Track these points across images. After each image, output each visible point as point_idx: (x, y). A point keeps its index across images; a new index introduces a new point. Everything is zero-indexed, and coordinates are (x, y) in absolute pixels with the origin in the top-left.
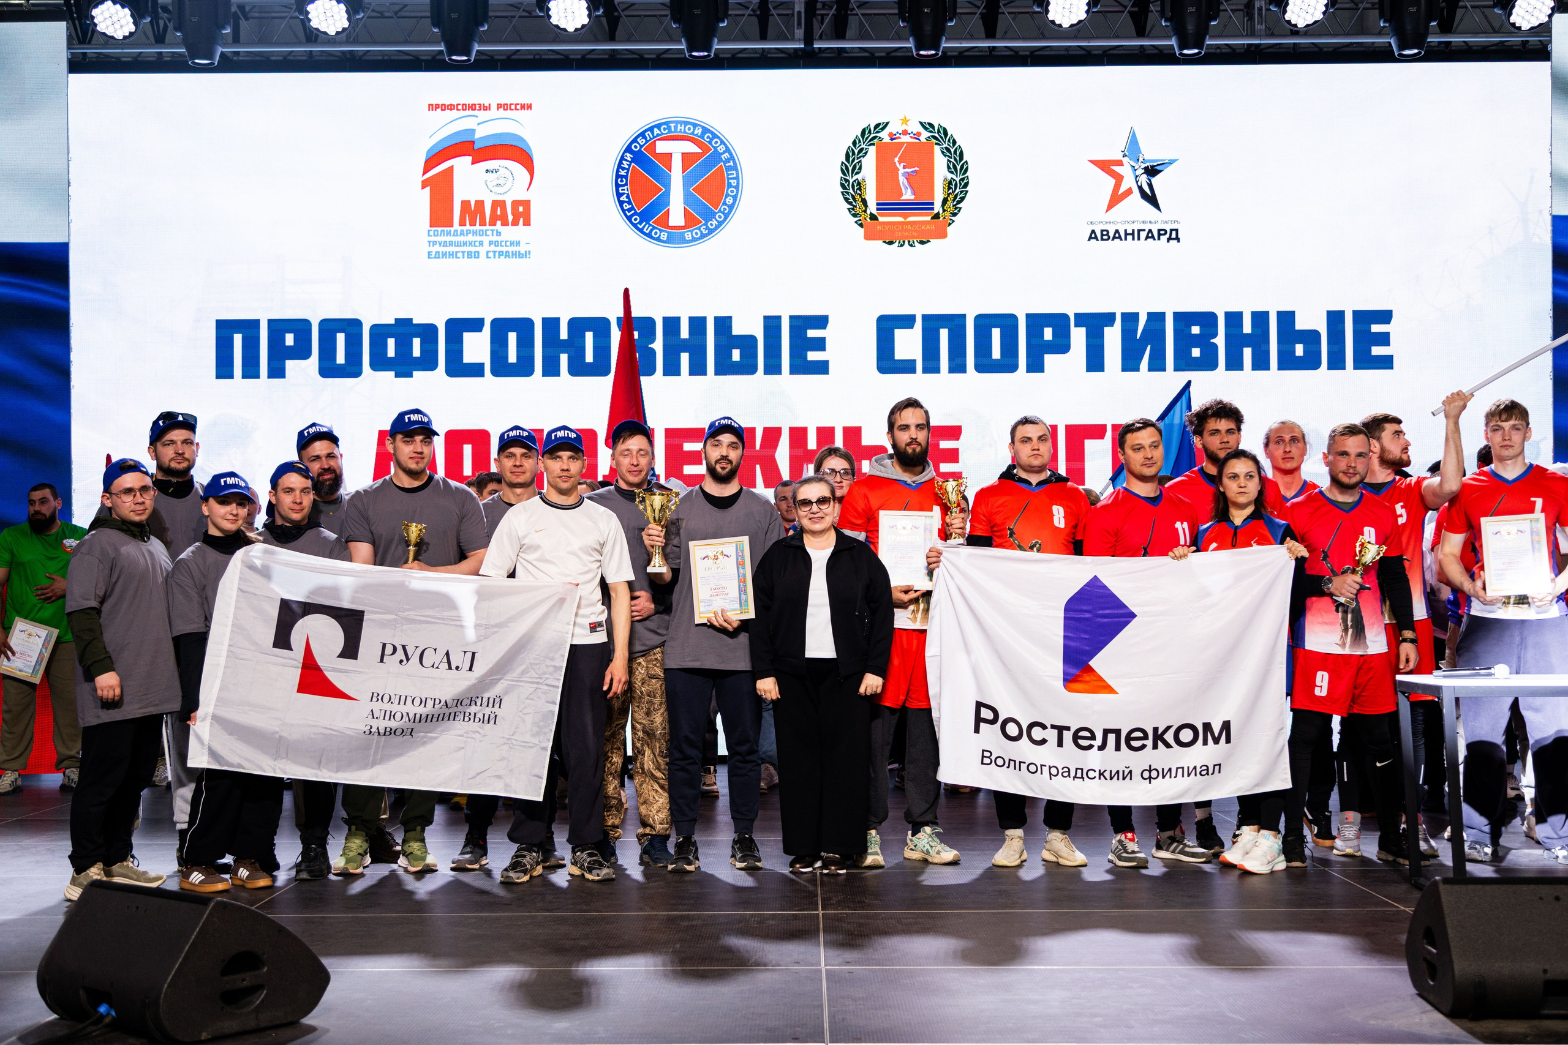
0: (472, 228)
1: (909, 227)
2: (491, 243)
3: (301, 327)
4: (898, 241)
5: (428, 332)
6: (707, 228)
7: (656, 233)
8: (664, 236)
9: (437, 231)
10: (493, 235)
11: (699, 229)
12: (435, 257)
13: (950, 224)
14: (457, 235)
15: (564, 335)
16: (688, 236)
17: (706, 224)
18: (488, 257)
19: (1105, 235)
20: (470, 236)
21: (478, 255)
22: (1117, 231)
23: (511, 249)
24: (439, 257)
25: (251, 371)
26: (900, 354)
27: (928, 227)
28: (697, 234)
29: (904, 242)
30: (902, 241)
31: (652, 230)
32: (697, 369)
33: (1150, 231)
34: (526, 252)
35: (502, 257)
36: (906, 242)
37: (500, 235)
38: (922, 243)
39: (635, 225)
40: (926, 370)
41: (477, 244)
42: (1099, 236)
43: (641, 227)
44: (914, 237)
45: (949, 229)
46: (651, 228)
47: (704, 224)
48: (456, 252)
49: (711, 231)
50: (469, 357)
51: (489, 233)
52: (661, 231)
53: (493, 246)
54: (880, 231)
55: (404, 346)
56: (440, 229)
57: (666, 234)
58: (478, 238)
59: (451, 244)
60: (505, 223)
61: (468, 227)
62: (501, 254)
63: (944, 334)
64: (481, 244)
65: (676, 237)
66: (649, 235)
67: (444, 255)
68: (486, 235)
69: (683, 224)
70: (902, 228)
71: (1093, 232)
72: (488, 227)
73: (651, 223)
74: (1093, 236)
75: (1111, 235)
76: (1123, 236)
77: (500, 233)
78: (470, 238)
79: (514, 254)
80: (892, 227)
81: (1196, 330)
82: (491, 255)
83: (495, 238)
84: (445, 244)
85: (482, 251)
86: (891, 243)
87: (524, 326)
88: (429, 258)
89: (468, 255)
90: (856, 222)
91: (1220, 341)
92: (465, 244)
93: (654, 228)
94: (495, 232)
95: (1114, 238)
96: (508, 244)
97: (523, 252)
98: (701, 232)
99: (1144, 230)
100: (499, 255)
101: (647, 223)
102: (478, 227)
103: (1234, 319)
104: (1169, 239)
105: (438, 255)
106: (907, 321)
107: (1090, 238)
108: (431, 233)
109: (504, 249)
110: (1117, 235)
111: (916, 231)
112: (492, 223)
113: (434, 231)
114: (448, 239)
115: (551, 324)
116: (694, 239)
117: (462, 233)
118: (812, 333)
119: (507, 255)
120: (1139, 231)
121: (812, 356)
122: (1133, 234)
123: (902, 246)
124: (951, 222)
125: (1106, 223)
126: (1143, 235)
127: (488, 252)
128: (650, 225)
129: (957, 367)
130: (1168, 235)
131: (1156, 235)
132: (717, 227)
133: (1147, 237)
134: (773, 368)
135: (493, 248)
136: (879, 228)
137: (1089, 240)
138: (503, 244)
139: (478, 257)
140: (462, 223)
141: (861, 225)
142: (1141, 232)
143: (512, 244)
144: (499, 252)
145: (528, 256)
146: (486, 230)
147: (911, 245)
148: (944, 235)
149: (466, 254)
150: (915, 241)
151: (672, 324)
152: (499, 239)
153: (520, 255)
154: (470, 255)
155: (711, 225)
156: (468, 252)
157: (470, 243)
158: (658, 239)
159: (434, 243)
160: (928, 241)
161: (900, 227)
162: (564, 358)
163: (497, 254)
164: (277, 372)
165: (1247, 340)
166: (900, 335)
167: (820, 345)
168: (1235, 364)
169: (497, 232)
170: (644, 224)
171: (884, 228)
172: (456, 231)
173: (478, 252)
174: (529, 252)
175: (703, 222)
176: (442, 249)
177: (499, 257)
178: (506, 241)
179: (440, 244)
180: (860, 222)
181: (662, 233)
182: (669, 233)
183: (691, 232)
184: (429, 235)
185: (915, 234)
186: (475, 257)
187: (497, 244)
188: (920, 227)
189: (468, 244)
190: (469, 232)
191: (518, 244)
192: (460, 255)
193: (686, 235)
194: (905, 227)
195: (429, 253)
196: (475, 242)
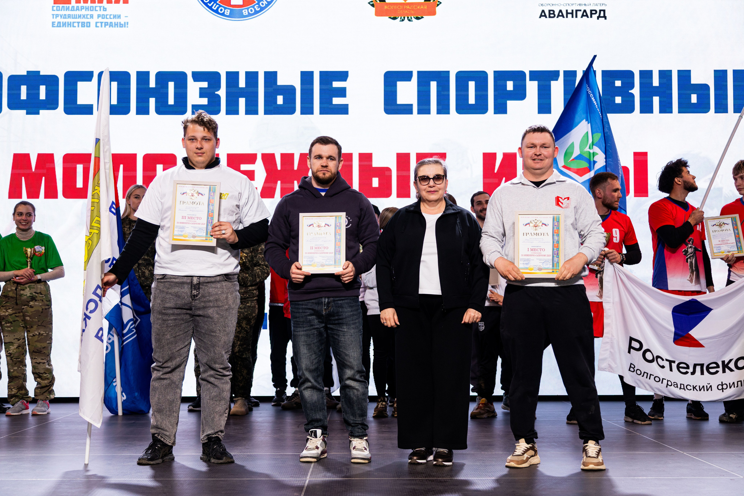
0: (85, 5)
1: (408, 7)
2: (99, 16)
4: (400, 17)
5: (52, 82)
6: (259, 7)
7: (221, 10)
8: (227, 12)
9: (59, 7)
10: (100, 10)
11: (253, 7)
12: (57, 26)
13: (438, 5)
14: (74, 10)
15: (152, 84)
16: (245, 12)
17: (258, 4)
18: (96, 26)
19: (552, 14)
20: (84, 10)
22: (561, 11)
23: (114, 21)
24: (60, 26)
26: (401, 100)
27: (422, 7)
28: (251, 11)
29: (404, 18)
31: (218, 8)
32: (252, 110)
33: (585, 11)
34: (125, 23)
35: (107, 27)
36: (406, 18)
37: (106, 10)
38: (418, 18)
39: (206, 4)
40: (420, 112)
41: (89, 17)
42: (547, 14)
43: (210, 5)
44: (411, 15)
45: (438, 9)
46: (218, 6)
48: (73, 23)
49: (262, 9)
50: (81, 100)
51: (98, 9)
52: (225, 8)
53: (100, 18)
54: (387, 10)
55: (33, 93)
56: (61, 5)
57: (229, 11)
58: (90, 13)
59: (69, 16)
61: (82, 4)
62: (106, 24)
63: (433, 85)
64: (92, 16)
65: (236, 13)
66: (216, 11)
68: (96, 10)
69: (241, 4)
70: (403, 8)
71: (543, 11)
72: (97, 4)
73: (218, 2)
74: (543, 14)
75: (556, 14)
76: (565, 14)
78: (84, 12)
79: (116, 25)
80: (395, 7)
81: (618, 83)
82: (99, 24)
83: (102, 13)
84: (65, 17)
85: (93, 22)
86: (395, 18)
87: (123, 78)
88: (53, 26)
90: (369, 3)
91: (636, 91)
92: (80, 16)
93: (220, 6)
94: (102, 8)
95: (559, 16)
96: (112, 17)
97: (122, 23)
98: (255, 9)
99: (580, 10)
100: (105, 25)
101: (215, 2)
102: (89, 4)
103: (646, 75)
104: (598, 18)
105: (59, 25)
106: (406, 76)
107: (541, 16)
108: (55, 8)
109: (109, 21)
110: (561, 14)
111: (413, 10)
112: (100, 2)
113: (57, 7)
114: (67, 13)
115: (143, 76)
116: (250, 15)
117: (78, 9)
118: (336, 84)
119: (111, 25)
120: (577, 11)
121: (336, 101)
122: (572, 13)
123: (403, 20)
124: (438, 3)
125: (553, 5)
126: (580, 14)
127: (96, 23)
128: (217, 4)
129: (443, 109)
130: (598, 14)
131: (589, 14)
132: (267, 6)
133: (583, 16)
134: (307, 110)
135: (100, 20)
136: (386, 7)
137: (540, 17)
138: (108, 17)
139: (89, 26)
140: (78, 1)
141: (373, 5)
142: (578, 12)
143: (115, 17)
144: (105, 23)
145: (126, 26)
146: (96, 7)
147: (410, 20)
148: (434, 13)
149: (80, 24)
150: (412, 17)
151: (232, 77)
152: (105, 13)
153: (121, 25)
154: (83, 25)
155: (263, 4)
156: (82, 22)
157: (84, 16)
158: (223, 14)
159: (57, 16)
160: (422, 17)
161: (401, 7)
162: (152, 101)
163: (103, 24)
165: (656, 91)
166: (401, 85)
167: (342, 93)
168: (647, 108)
169: (104, 8)
170: (213, 3)
171: (390, 7)
172: (73, 7)
173: (89, 23)
174: (127, 23)
175: (257, 2)
176: (62, 20)
177: (105, 27)
178: (110, 15)
179: (61, 17)
180: (372, 3)
181: (226, 10)
182: (231, 10)
183: (248, 9)
184: (53, 10)
185: (413, 12)
186: (87, 26)
187: (104, 17)
188: (416, 7)
189: (82, 16)
190: (82, 8)
191: (119, 17)
192: (76, 24)
193: (243, 11)
194: (405, 7)
195: (53, 23)
196: (87, 15)
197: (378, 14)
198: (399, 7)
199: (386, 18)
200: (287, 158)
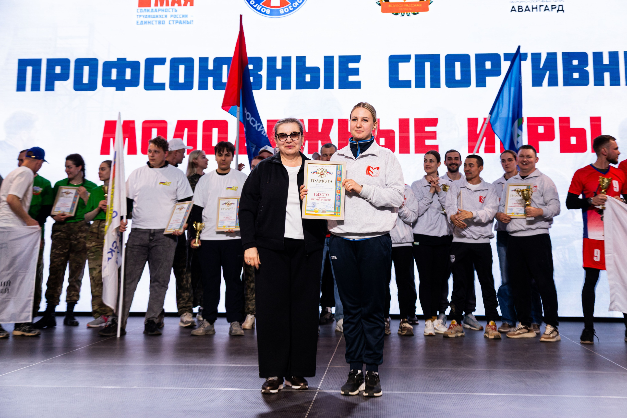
0: (162, 8)
1: (407, 5)
2: (171, 16)
3: (64, 63)
4: (400, 13)
5: (135, 65)
6: (293, 7)
7: (263, 10)
8: (268, 12)
9: (142, 9)
10: (173, 11)
11: (288, 7)
12: (141, 24)
13: (430, 3)
14: (153, 12)
15: (211, 66)
16: (282, 11)
17: (292, 5)
18: (170, 24)
19: (520, 8)
20: (160, 12)
21: (164, 23)
22: (527, 7)
23: (183, 19)
24: (142, 24)
25: (35, 87)
26: (402, 77)
27: (418, 5)
28: (286, 10)
29: (404, 14)
30: (403, 13)
31: (261, 8)
32: (286, 85)
33: (547, 6)
34: (191, 21)
35: (178, 24)
36: (405, 13)
37: (177, 12)
38: (414, 14)
39: (252, 6)
40: (417, 86)
41: (164, 16)
42: (517, 9)
43: (255, 6)
44: (409, 11)
45: (430, 6)
46: (261, 7)
47: (291, 5)
48: (152, 21)
49: (294, 9)
50: (157, 79)
51: (171, 10)
52: (266, 9)
53: (173, 18)
54: (390, 8)
55: (121, 73)
56: (143, 8)
57: (269, 10)
58: (164, 13)
59: (149, 16)
60: (180, 5)
61: (159, 7)
62: (177, 22)
63: (427, 65)
64: (166, 16)
65: (275, 12)
66: (260, 11)
67: (145, 23)
68: (169, 12)
69: (279, 5)
70: (403, 6)
71: (513, 7)
72: (170, 7)
73: (261, 4)
74: (513, 9)
75: (524, 9)
76: (531, 9)
77: (177, 10)
78: (160, 13)
79: (184, 22)
80: (397, 6)
81: (575, 62)
82: (171, 22)
83: (174, 13)
84: (146, 17)
85: (167, 20)
86: (397, 14)
87: (189, 62)
88: (137, 24)
89: (159, 22)
90: (377, 3)
91: (590, 68)
92: (157, 16)
93: (263, 7)
94: (174, 10)
95: (526, 10)
96: (181, 16)
97: (189, 21)
98: (289, 9)
99: (543, 6)
100: (176, 23)
101: (259, 4)
102: (164, 7)
103: (598, 56)
104: (558, 11)
105: (142, 23)
106: (406, 58)
107: (512, 10)
108: (139, 11)
109: (179, 19)
110: (527, 9)
111: (411, 7)
112: (173, 5)
113: (141, 9)
114: (148, 14)
115: (204, 61)
116: (285, 13)
117: (156, 11)
118: (351, 65)
119: (180, 22)
120: (540, 6)
121: (352, 78)
122: (536, 8)
123: (403, 16)
124: (430, 2)
125: (521, 2)
126: (543, 8)
127: (170, 21)
128: (260, 5)
129: (435, 83)
130: (557, 9)
131: (550, 9)
132: (298, 6)
133: (545, 10)
134: (329, 85)
135: (173, 19)
136: (390, 6)
137: (511, 12)
138: (178, 16)
139: (164, 24)
140: (156, 5)
141: (379, 4)
142: (541, 7)
143: (183, 16)
144: (176, 21)
145: (192, 23)
146: (169, 9)
147: (408, 15)
148: (427, 10)
149: (157, 22)
150: (410, 13)
151: (272, 60)
152: (176, 13)
153: (188, 23)
154: (160, 23)
155: (295, 5)
156: (159, 21)
157: (160, 16)
158: (265, 13)
159: (140, 16)
160: (418, 13)
161: (402, 5)
162: (210, 80)
163: (175, 22)
164: (50, 87)
165: (606, 68)
166: (402, 66)
167: (356, 72)
168: (599, 82)
169: (175, 10)
170: (257, 5)
171: (393, 6)
172: (152, 9)
173: (164, 21)
174: (193, 21)
175: (290, 4)
176: (144, 20)
177: (176, 24)
178: (180, 15)
179: (143, 16)
180: (379, 3)
181: (267, 10)
182: (271, 10)
183: (284, 9)
184: (138, 12)
185: (411, 9)
186: (163, 24)
187: (175, 16)
188: (413, 5)
189: (159, 16)
190: (159, 10)
191: (187, 16)
192: (154, 23)
193: (280, 11)
194: (405, 5)
195: (137, 22)
196: (163, 15)
197: (383, 11)
198: (400, 6)
199: (390, 14)
200: (313, 123)
